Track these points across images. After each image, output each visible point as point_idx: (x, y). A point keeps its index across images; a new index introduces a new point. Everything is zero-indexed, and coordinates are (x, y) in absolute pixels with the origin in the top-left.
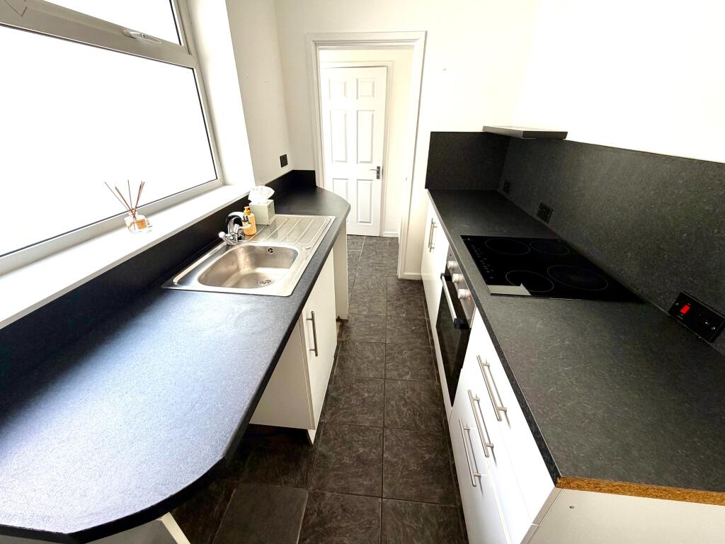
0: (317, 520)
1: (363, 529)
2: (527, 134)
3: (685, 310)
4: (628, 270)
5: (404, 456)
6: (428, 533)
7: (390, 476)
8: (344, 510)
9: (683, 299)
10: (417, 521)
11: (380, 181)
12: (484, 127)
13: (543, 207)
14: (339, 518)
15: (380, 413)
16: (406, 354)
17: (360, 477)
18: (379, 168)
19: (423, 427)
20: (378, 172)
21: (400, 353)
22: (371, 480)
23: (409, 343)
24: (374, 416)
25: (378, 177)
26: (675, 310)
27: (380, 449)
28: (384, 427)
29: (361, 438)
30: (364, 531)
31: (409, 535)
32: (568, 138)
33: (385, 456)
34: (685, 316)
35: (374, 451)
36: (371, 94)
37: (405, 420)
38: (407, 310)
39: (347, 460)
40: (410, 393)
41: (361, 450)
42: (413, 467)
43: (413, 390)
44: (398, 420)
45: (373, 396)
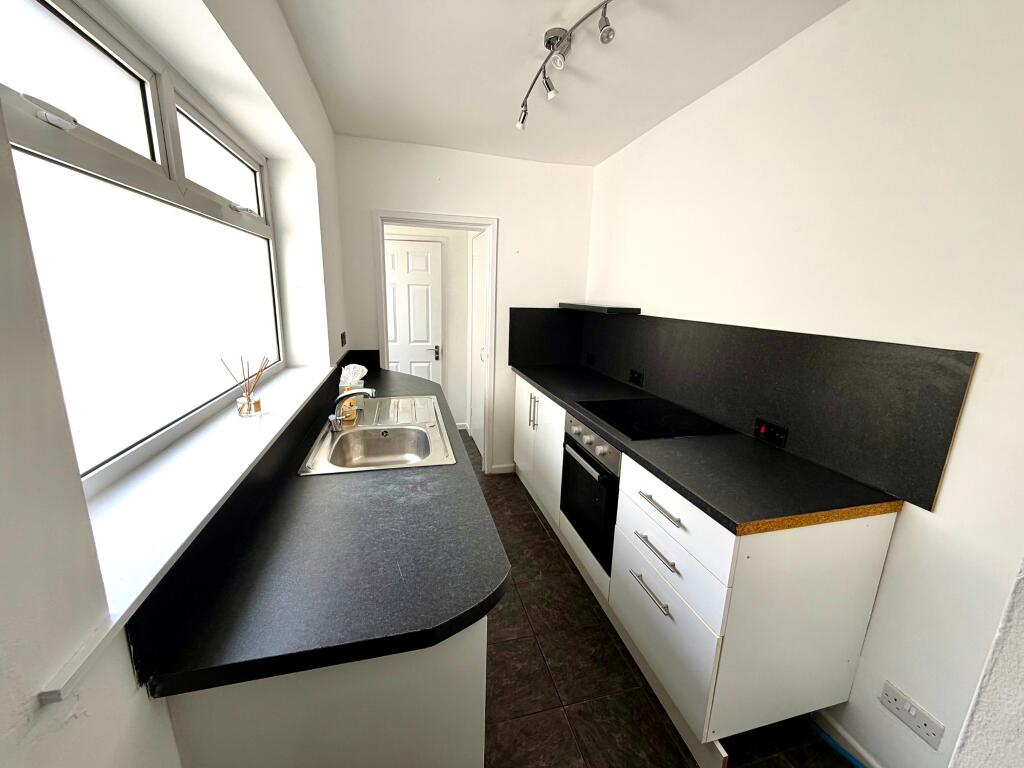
0: (499, 756)
1: (555, 744)
2: (611, 310)
3: (763, 430)
4: (718, 412)
5: (569, 657)
6: (623, 722)
7: (562, 682)
8: (527, 734)
9: (759, 422)
10: (609, 715)
11: (439, 362)
12: (560, 304)
13: (633, 372)
14: (524, 744)
15: (524, 621)
16: (528, 554)
17: (530, 694)
18: (436, 347)
19: (577, 623)
20: (437, 353)
21: (521, 553)
22: (543, 693)
23: (527, 541)
24: (519, 626)
25: (437, 358)
26: (757, 432)
27: (539, 658)
28: (535, 634)
29: (513, 653)
30: (556, 747)
31: (606, 731)
32: (642, 313)
33: (549, 663)
34: (765, 434)
35: (534, 662)
36: (424, 268)
37: (555, 621)
38: (510, 507)
39: (506, 682)
40: (549, 592)
41: (519, 666)
42: (583, 665)
43: (550, 588)
44: (546, 623)
45: (509, 605)
